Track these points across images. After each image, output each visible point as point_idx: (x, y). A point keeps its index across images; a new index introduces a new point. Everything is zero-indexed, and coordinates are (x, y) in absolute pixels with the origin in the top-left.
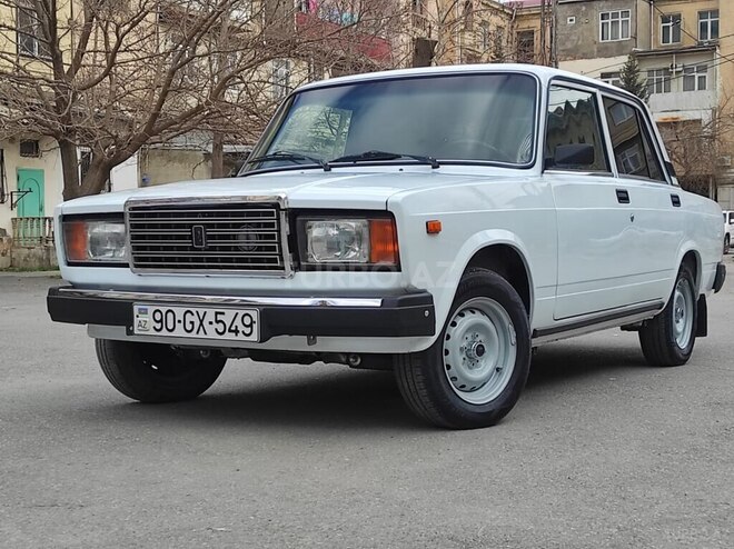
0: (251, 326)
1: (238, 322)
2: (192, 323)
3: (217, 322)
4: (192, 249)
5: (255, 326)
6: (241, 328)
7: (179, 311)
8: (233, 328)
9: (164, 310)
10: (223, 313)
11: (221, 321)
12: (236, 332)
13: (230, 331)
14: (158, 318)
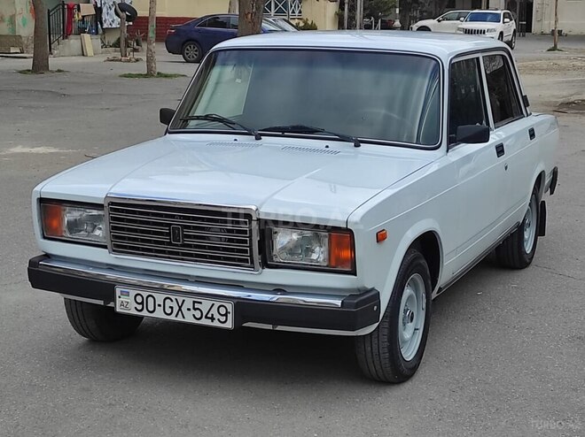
0: (226, 315)
1: (214, 311)
2: (171, 308)
3: (195, 309)
4: (170, 244)
5: (230, 316)
6: (217, 316)
7: (160, 297)
8: (209, 316)
9: (145, 294)
10: (201, 303)
11: (198, 309)
12: (212, 319)
13: (206, 317)
14: (140, 301)
